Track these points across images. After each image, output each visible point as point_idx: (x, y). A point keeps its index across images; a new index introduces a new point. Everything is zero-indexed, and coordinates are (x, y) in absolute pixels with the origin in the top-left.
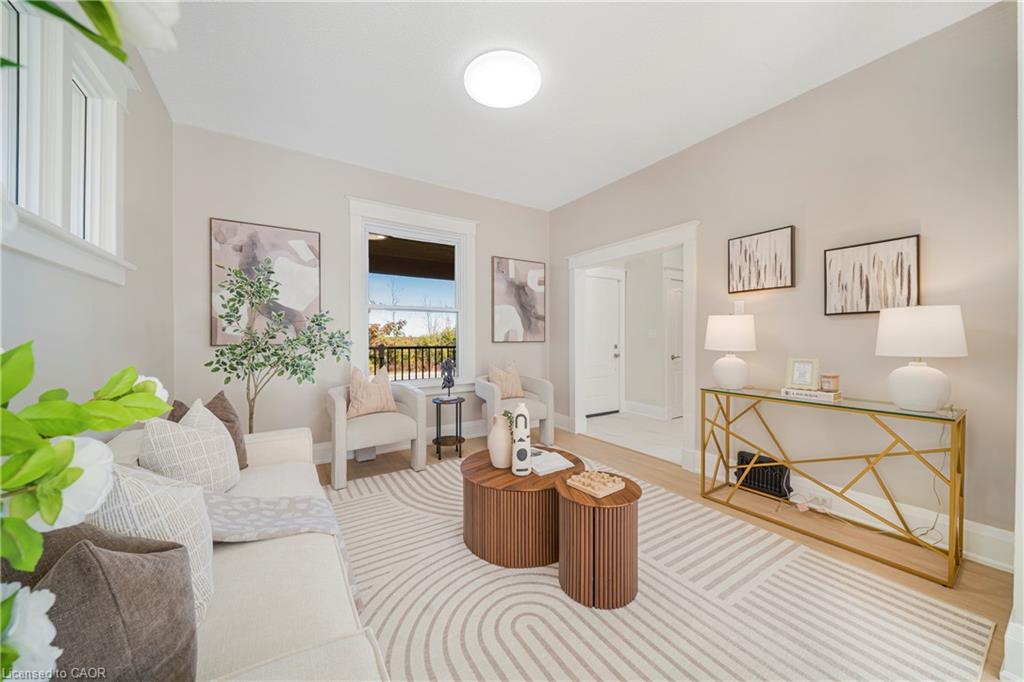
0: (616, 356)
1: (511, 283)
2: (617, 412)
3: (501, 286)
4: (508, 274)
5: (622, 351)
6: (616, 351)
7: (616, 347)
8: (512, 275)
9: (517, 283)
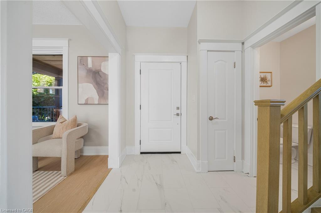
0: (178, 115)
1: (89, 71)
2: (180, 153)
3: (83, 73)
4: (87, 65)
5: (184, 111)
6: (179, 112)
7: (178, 108)
8: (90, 65)
9: (94, 70)
